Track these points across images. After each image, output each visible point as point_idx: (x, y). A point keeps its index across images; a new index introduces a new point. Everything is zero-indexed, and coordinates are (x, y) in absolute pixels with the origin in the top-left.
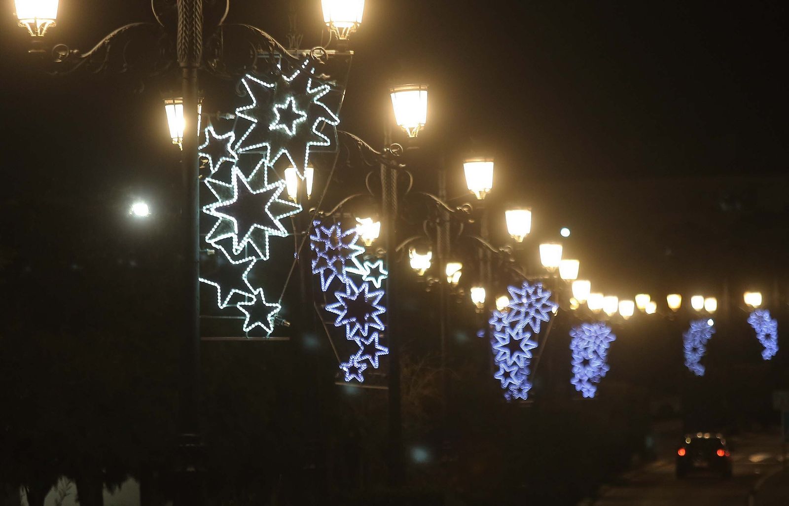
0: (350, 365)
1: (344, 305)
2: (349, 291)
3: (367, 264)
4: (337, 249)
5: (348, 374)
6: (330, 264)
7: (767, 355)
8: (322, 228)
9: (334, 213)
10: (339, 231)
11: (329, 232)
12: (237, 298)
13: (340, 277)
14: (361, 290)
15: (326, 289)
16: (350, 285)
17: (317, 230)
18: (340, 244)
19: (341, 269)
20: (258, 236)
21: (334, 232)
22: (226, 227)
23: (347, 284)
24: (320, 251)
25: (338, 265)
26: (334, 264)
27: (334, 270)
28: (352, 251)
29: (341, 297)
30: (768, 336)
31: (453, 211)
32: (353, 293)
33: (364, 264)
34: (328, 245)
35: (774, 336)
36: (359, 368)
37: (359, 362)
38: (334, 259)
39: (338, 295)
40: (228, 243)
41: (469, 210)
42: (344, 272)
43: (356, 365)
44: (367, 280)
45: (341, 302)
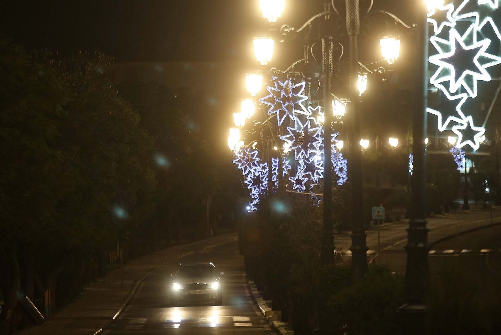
0: (297, 178)
1: (293, 136)
2: (296, 126)
3: (309, 107)
4: (289, 97)
5: (295, 184)
6: (284, 107)
7: (340, 182)
8: (279, 81)
9: (288, 72)
10: (290, 83)
11: (284, 85)
12: (453, 123)
13: (291, 116)
14: (305, 126)
15: (281, 124)
16: (297, 122)
17: (275, 83)
18: (291, 93)
19: (292, 111)
20: (469, 79)
21: (287, 85)
22: (446, 72)
23: (296, 121)
24: (277, 98)
25: (289, 108)
26: (287, 107)
27: (287, 111)
28: (300, 98)
29: (291, 130)
30: (341, 170)
31: (372, 72)
32: (299, 128)
33: (308, 108)
34: (283, 93)
35: (345, 170)
36: (303, 180)
37: (303, 177)
38: (287, 104)
39: (289, 129)
40: (446, 84)
41: (383, 72)
42: (294, 113)
43: (301, 178)
44: (310, 118)
45: (291, 133)
